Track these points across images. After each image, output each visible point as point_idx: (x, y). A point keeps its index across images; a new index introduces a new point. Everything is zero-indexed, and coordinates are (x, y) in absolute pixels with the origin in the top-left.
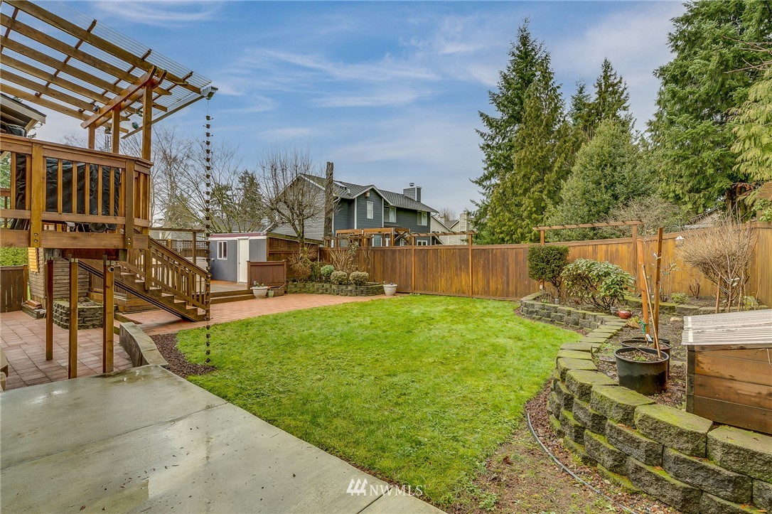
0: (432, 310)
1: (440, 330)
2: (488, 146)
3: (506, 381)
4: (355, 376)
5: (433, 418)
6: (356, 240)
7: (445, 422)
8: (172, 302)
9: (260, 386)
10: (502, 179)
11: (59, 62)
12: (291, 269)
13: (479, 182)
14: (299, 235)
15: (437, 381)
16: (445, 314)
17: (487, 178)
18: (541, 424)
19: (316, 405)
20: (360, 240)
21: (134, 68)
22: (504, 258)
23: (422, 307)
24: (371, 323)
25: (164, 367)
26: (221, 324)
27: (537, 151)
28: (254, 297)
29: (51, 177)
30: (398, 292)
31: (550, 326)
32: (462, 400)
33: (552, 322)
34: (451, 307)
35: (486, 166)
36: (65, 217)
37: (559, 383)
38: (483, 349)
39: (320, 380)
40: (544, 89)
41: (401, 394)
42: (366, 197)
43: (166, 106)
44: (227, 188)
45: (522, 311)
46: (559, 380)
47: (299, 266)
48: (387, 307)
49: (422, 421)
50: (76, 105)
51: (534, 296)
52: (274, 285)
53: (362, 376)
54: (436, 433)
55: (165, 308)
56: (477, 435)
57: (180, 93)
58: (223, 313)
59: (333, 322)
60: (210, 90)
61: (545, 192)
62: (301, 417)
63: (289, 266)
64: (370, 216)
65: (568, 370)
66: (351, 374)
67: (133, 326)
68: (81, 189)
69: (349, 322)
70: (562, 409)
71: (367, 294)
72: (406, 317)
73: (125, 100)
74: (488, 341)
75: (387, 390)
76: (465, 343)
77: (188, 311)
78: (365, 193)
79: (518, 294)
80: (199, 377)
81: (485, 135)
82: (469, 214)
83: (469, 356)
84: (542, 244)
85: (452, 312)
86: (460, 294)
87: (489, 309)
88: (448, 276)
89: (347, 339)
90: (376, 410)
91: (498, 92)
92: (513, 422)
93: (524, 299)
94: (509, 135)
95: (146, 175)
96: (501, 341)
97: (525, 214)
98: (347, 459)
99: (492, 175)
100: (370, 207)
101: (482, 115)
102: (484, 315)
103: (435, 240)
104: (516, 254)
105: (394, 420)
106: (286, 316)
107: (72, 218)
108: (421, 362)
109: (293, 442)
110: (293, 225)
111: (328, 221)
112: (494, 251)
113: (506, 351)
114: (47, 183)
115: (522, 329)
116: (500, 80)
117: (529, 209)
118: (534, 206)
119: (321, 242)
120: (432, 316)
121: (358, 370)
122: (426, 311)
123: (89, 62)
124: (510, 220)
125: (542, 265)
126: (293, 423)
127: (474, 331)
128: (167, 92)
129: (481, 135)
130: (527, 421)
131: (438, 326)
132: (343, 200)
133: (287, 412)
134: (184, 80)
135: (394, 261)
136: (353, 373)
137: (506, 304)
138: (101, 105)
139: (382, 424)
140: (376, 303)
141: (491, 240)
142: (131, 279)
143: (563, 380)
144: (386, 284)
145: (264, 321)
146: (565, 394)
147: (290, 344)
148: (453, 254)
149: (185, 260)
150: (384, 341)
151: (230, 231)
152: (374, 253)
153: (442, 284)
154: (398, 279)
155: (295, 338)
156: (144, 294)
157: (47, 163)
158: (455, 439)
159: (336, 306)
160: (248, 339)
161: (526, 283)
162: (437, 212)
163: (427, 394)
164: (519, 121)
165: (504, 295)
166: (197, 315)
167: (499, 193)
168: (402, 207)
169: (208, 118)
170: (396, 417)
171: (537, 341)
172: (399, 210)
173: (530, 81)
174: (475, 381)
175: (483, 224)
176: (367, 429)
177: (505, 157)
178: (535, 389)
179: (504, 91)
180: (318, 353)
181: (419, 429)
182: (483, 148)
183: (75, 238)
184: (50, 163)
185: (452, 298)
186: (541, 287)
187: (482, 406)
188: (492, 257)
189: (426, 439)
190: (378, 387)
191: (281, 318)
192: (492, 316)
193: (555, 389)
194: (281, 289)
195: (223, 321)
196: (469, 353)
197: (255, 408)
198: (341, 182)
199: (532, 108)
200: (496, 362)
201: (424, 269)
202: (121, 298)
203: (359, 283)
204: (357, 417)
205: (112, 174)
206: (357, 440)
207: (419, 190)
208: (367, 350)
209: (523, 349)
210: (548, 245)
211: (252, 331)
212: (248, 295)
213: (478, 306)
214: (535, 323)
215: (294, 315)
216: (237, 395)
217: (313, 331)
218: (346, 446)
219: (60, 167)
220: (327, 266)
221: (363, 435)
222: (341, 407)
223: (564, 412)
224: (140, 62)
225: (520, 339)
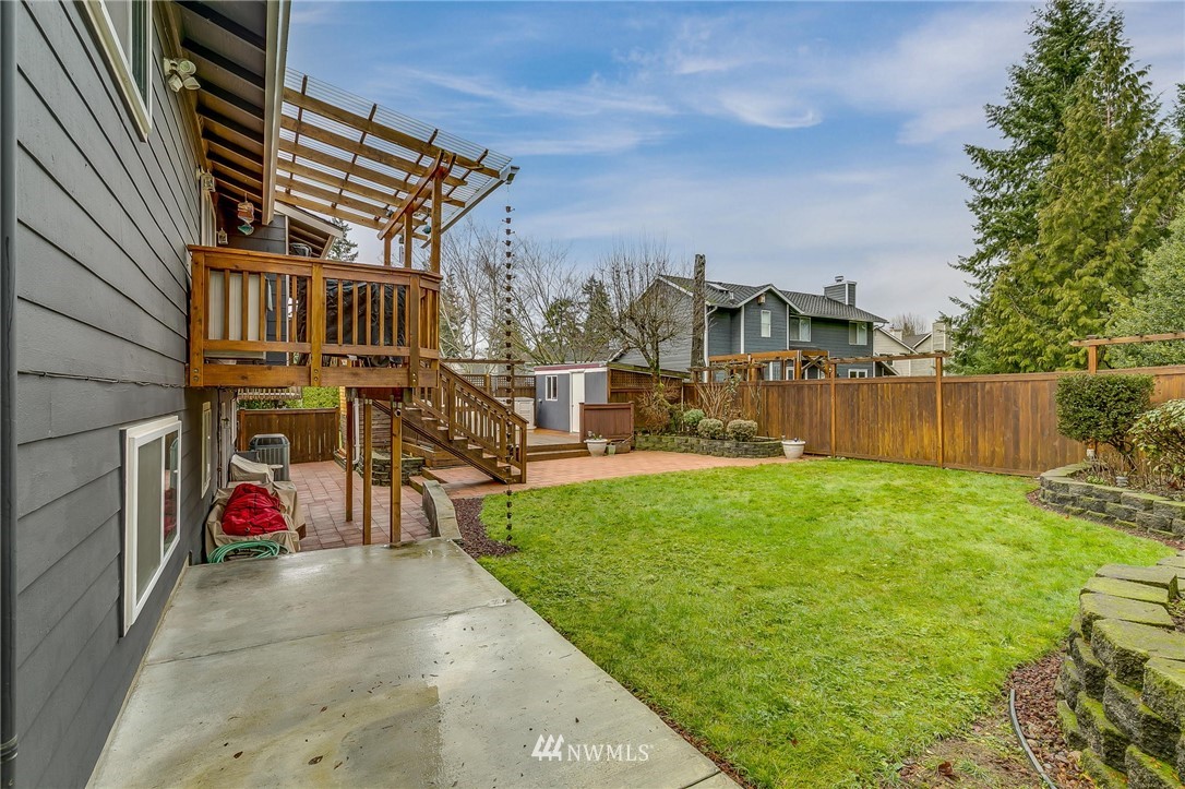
0: (861, 485)
1: (870, 519)
2: (985, 201)
3: (977, 623)
4: (706, 581)
5: (820, 669)
6: (739, 371)
7: (839, 679)
8: (480, 457)
9: (567, 581)
10: (1014, 257)
11: (347, 163)
12: (642, 416)
13: (969, 267)
14: (652, 366)
15: (843, 606)
16: (883, 493)
17: (981, 257)
18: (1037, 714)
19: (637, 619)
20: (746, 371)
21: (422, 156)
22: (1007, 399)
23: (843, 481)
24: (750, 502)
25: (456, 541)
26: (539, 490)
27: (1091, 199)
28: (588, 454)
29: (331, 302)
30: (807, 453)
31: (1102, 528)
32: (882, 646)
33: (1109, 520)
34: (897, 483)
35: (981, 236)
36: (345, 349)
37: (1078, 641)
38: (946, 559)
39: (652, 582)
40: (1109, 81)
41: (773, 621)
42: (760, 304)
43: (464, 200)
44: (567, 302)
45: (1043, 497)
46: (1080, 636)
47: (652, 411)
48: (783, 476)
49: (799, 670)
50: (370, 212)
51: (1071, 469)
52: (615, 438)
53: (717, 583)
54: (819, 696)
55: (473, 464)
56: (895, 712)
57: (477, 180)
58: (544, 474)
59: (692, 496)
60: (509, 172)
61: (1110, 274)
62: (610, 634)
63: (637, 410)
64: (766, 333)
65: (1098, 618)
66: (700, 579)
67: (436, 486)
68: (362, 315)
69: (715, 498)
70: (1082, 694)
71: (755, 454)
72: (811, 494)
73: (415, 198)
74: (958, 546)
75: (751, 611)
76: (910, 545)
77: (499, 470)
78: (758, 298)
79: (1036, 465)
80: (494, 560)
81: (980, 182)
82: (948, 321)
83: (914, 569)
84: (1091, 373)
85: (897, 490)
86: (920, 460)
87: (973, 489)
88: (897, 430)
89: (706, 523)
90: (728, 640)
91: (1005, 103)
92: (977, 700)
93: (1049, 475)
94: (1029, 176)
95: (434, 292)
96: (985, 547)
97: (1064, 317)
98: (661, 710)
99: (994, 251)
100: (766, 319)
101: (971, 150)
102: (959, 499)
103: (882, 369)
104: (1035, 392)
105: (751, 661)
106: (625, 483)
107: (354, 350)
108: (822, 571)
109: (588, 670)
110: (643, 350)
111: (698, 342)
112: (987, 387)
113: (992, 567)
114: (328, 309)
115: (1036, 530)
116: (1012, 84)
117: (1070, 308)
118: (1083, 302)
119: (686, 375)
120: (858, 496)
121: (713, 572)
122: (850, 486)
123: (375, 157)
124: (1029, 329)
125: (1087, 412)
126: (597, 642)
127: (932, 527)
128: (462, 182)
129: (973, 183)
130: (1009, 703)
131: (865, 514)
132: (721, 311)
133: (592, 624)
134: (479, 162)
135: (800, 404)
136: (703, 577)
137: (1012, 481)
138: (393, 209)
139: (732, 664)
140: (766, 469)
141: (994, 366)
142: (433, 426)
143: (1088, 639)
144: (786, 439)
145: (594, 489)
146: (1089, 666)
147: (623, 525)
148: (906, 392)
149: (495, 402)
150: (765, 531)
151: (563, 362)
152: (768, 391)
153: (886, 442)
154: (807, 432)
155: (631, 516)
156: (448, 445)
157: (328, 285)
158: (851, 712)
159: (701, 472)
160: (568, 513)
161: (1057, 443)
162: (885, 322)
163: (818, 626)
164: (1052, 149)
165: (1008, 464)
166: (510, 476)
167: (1006, 282)
168: (822, 316)
169: (508, 209)
170: (755, 656)
171: (1065, 554)
172: (816, 321)
173: (1076, 73)
174: (916, 615)
175: (976, 339)
176: (703, 668)
177: (1020, 218)
178: (1042, 644)
179: (1020, 99)
180: (658, 540)
181: (791, 683)
182: (973, 207)
183: (355, 375)
184: (331, 285)
185: (902, 466)
186: (1090, 452)
187: (918, 661)
188: (983, 398)
189: (798, 703)
190: (738, 603)
191: (618, 485)
192: (975, 502)
193: (1072, 651)
194: (626, 444)
195: (541, 485)
196: (915, 565)
197: (552, 612)
198: (720, 284)
199: (1079, 120)
200: (965, 586)
201: (853, 416)
202: (428, 449)
203: (741, 436)
204: (692, 646)
205: (396, 293)
206: (685, 683)
207: (852, 286)
208: (735, 543)
209: (1030, 567)
210: (1105, 373)
211: (577, 502)
212: (581, 450)
213: (950, 483)
214: (1069, 521)
215: (637, 481)
216: (533, 590)
217: (659, 507)
218: (665, 691)
219: (340, 289)
220: (692, 410)
221: (695, 676)
222: (673, 627)
223: (1085, 701)
224: (426, 148)
225: (1025, 547)
